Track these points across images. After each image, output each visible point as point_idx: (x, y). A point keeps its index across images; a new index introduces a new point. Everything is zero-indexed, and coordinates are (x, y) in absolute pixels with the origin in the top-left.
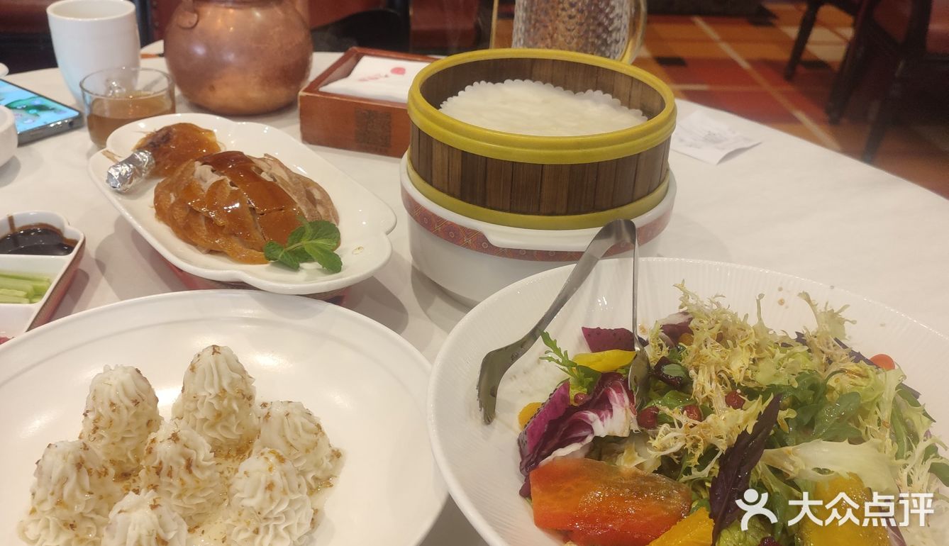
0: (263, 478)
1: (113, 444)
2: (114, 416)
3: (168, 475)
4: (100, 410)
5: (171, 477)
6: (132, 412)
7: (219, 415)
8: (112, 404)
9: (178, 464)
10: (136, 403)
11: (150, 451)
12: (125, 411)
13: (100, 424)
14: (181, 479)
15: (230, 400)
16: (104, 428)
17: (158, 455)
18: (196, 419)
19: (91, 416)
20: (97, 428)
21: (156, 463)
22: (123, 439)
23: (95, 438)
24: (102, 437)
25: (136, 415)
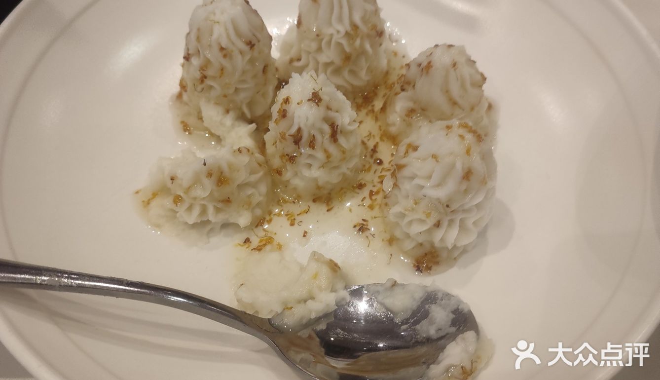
0: (459, 166)
1: (225, 96)
2: (226, 63)
3: (310, 146)
4: (209, 56)
5: (314, 148)
6: (247, 58)
7: (347, 58)
8: (222, 49)
9: (322, 132)
10: (251, 45)
11: (284, 114)
12: (239, 57)
13: (210, 72)
14: (326, 151)
15: (362, 39)
16: (214, 78)
17: (296, 121)
18: (318, 63)
19: (195, 62)
20: (205, 77)
21: (293, 130)
22: (237, 90)
23: (203, 89)
24: (211, 87)
25: (252, 61)
